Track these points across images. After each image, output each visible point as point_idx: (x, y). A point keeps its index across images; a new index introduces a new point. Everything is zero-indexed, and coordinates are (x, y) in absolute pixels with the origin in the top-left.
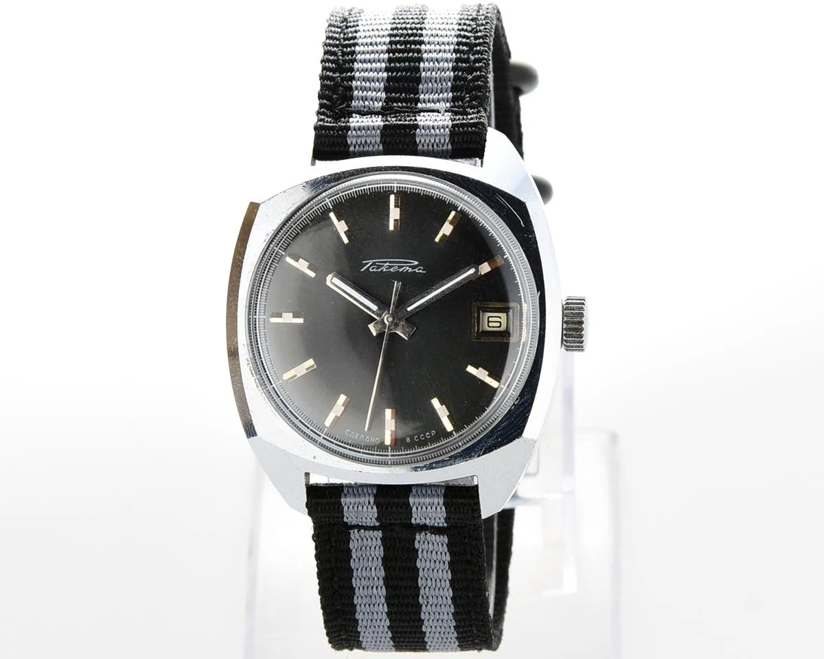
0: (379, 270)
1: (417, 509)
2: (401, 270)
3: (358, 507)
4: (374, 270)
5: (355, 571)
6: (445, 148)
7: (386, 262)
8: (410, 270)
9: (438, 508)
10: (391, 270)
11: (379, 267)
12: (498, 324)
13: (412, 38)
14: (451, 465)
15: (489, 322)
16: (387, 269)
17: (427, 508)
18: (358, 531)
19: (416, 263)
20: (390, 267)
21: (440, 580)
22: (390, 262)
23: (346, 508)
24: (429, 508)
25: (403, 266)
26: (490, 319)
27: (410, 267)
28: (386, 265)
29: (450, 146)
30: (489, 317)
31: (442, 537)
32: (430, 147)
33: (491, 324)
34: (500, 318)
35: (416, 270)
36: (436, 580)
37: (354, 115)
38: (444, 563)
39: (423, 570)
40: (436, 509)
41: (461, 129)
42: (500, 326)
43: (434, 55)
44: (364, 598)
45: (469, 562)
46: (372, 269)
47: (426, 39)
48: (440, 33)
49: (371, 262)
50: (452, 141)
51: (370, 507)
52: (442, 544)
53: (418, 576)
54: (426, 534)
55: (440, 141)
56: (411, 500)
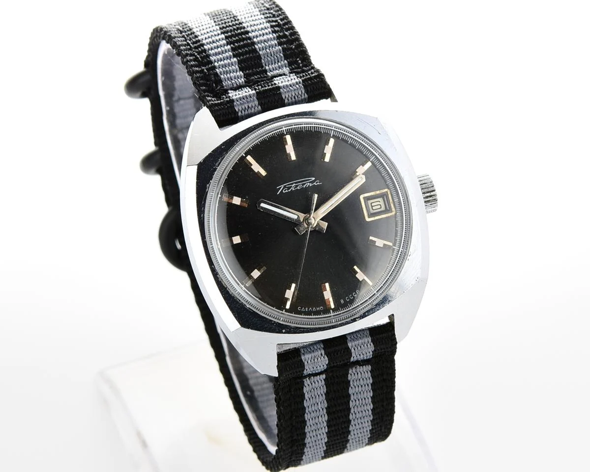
0: (290, 190)
1: (355, 349)
2: (305, 186)
3: (314, 360)
4: (286, 191)
5: (307, 408)
6: (303, 97)
7: (292, 184)
8: (311, 185)
9: (369, 345)
10: (298, 188)
11: (289, 188)
12: (379, 207)
13: (239, 31)
14: (378, 310)
15: (372, 207)
16: (295, 188)
17: (361, 347)
18: (309, 379)
19: (314, 179)
20: (297, 186)
21: (365, 399)
22: (295, 183)
23: (306, 363)
24: (362, 346)
25: (305, 183)
26: (373, 205)
27: (310, 182)
28: (293, 185)
29: (306, 95)
30: (371, 203)
31: (367, 366)
32: (293, 99)
33: (374, 208)
34: (379, 202)
35: (315, 184)
36: (362, 400)
37: (230, 91)
38: (368, 385)
39: (353, 394)
40: (367, 346)
41: (310, 82)
42: (381, 208)
43: (262, 38)
44: (312, 426)
45: (384, 380)
46: (285, 191)
47: (249, 29)
48: (255, 23)
49: (282, 186)
50: (307, 92)
51: (322, 357)
52: (367, 372)
53: (350, 399)
54: (356, 368)
55: (299, 94)
56: (350, 345)
